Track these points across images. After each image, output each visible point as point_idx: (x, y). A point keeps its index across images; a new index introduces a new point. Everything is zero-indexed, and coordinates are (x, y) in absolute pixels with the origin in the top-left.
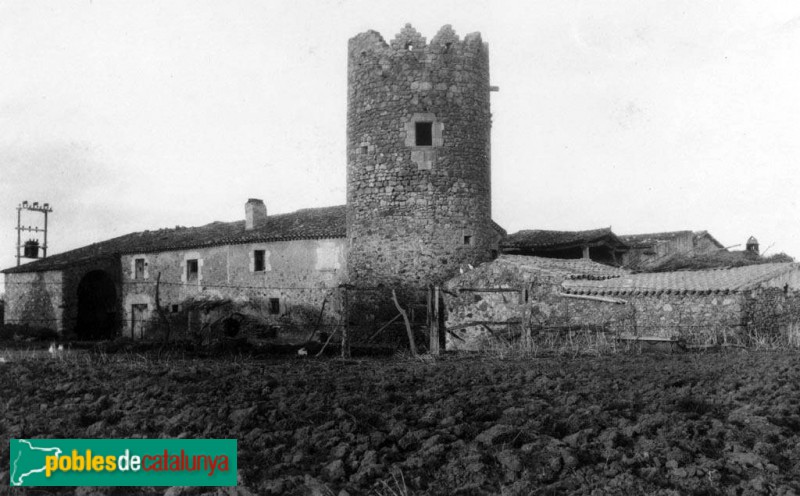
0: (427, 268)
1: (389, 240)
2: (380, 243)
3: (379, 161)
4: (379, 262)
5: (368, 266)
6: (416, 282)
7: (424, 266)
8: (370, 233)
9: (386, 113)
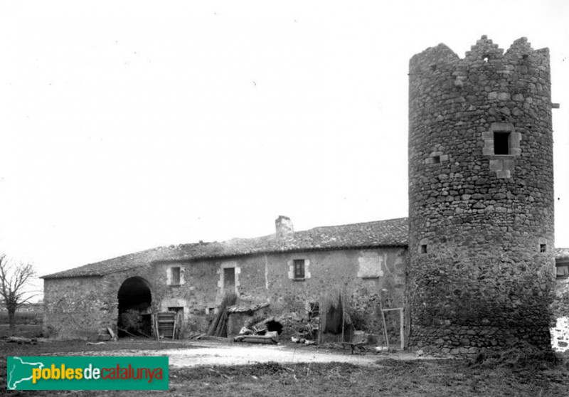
0: (508, 274)
1: (466, 247)
2: (456, 250)
3: (453, 170)
4: (455, 268)
5: (442, 272)
6: (496, 288)
7: (503, 273)
8: (444, 240)
9: (461, 123)
